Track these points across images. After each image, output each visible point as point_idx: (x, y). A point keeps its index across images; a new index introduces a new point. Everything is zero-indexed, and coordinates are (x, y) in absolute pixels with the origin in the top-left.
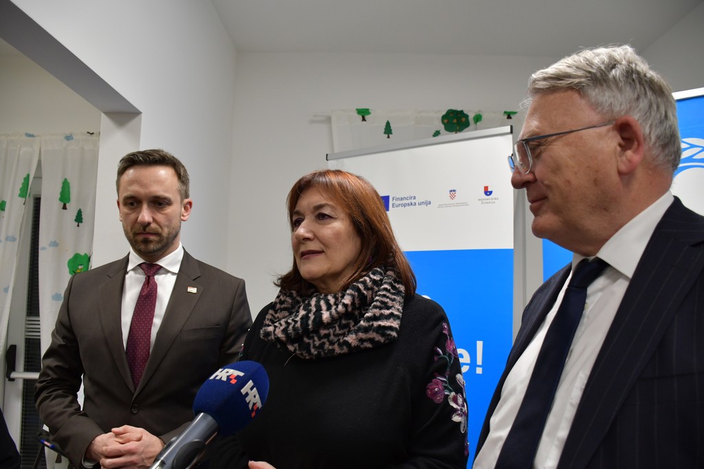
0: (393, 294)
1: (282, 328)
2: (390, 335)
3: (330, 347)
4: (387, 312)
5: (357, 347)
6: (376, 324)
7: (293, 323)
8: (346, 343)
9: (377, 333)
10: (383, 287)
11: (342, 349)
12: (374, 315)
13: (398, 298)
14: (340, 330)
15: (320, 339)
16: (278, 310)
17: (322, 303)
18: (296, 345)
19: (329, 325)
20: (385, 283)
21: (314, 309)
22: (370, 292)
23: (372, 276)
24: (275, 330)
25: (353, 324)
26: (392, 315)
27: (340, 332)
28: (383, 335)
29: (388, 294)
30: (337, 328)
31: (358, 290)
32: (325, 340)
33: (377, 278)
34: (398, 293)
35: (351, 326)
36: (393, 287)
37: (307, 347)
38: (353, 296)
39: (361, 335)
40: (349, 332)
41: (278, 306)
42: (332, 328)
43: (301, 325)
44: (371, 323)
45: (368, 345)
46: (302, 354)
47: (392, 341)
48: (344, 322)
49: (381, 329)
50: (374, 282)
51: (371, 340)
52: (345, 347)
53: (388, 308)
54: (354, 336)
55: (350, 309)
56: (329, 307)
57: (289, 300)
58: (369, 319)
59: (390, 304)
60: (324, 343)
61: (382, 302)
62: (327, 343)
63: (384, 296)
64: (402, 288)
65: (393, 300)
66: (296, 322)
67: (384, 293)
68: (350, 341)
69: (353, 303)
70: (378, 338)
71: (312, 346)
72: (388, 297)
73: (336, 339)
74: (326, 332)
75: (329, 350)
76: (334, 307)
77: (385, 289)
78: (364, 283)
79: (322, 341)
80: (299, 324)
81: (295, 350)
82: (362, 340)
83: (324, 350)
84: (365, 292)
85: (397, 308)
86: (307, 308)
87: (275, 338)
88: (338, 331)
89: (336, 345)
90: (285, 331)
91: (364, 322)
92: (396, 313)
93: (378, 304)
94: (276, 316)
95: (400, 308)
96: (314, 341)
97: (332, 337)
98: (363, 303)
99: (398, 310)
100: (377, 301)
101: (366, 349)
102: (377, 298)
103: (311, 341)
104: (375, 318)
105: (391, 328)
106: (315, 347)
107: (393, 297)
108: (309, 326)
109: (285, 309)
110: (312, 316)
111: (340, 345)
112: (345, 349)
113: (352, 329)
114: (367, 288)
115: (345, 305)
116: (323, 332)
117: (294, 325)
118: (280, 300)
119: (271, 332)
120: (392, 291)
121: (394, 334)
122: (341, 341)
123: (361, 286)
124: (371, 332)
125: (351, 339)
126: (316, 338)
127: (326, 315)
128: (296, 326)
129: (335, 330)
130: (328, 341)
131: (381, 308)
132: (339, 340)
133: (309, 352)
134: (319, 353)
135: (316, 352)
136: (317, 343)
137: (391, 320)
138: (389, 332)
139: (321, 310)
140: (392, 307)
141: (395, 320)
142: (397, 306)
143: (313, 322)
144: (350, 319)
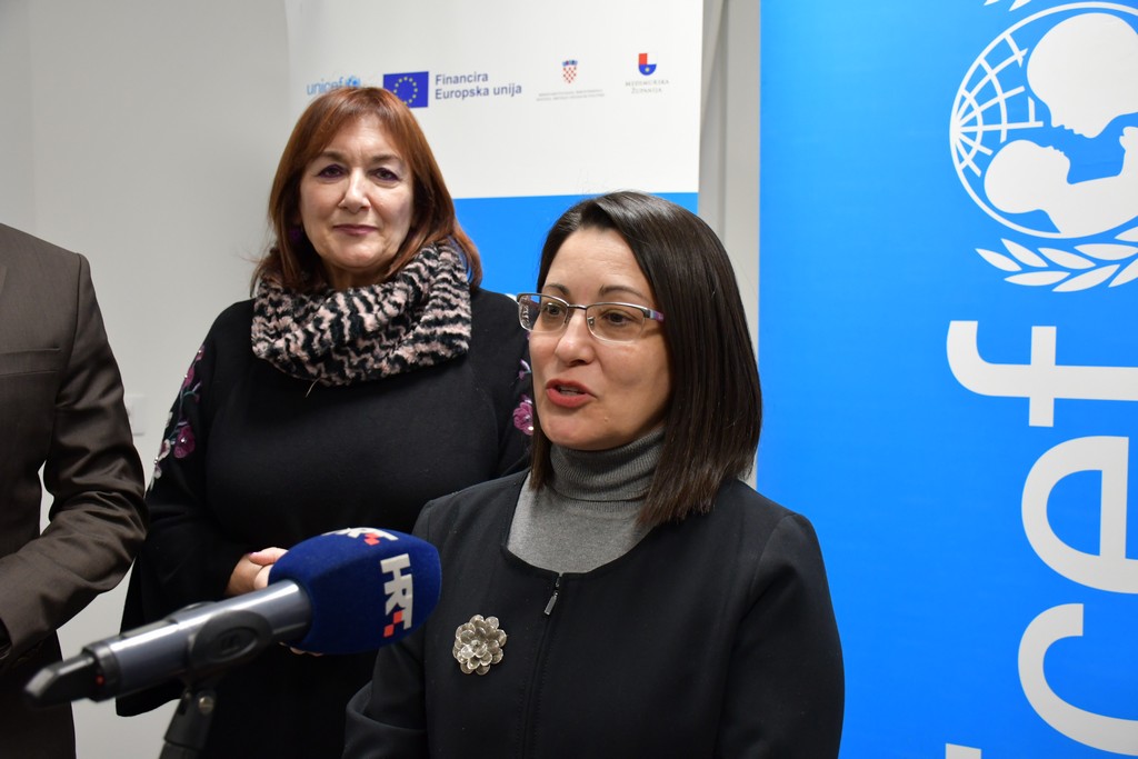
0: (455, 287)
1: (300, 343)
2: (459, 346)
3: (376, 366)
4: (451, 314)
5: (416, 364)
6: (439, 330)
7: (319, 335)
8: (399, 359)
9: (443, 343)
10: (439, 277)
11: (393, 368)
12: (437, 319)
13: (464, 294)
14: (388, 339)
15: (359, 353)
16: (271, 316)
17: (356, 301)
18: (321, 365)
19: (375, 334)
20: (443, 270)
21: (347, 312)
22: (426, 285)
23: (426, 261)
24: (288, 347)
25: (404, 331)
26: (458, 319)
27: (388, 343)
28: (451, 346)
29: (449, 288)
30: (384, 337)
31: (412, 282)
32: (368, 356)
33: (433, 264)
34: (461, 286)
35: (402, 334)
36: (455, 277)
37: (339, 367)
38: (406, 291)
39: (422, 347)
40: (400, 342)
41: (270, 309)
42: (376, 338)
43: (333, 335)
44: (433, 329)
45: (430, 362)
46: (329, 379)
47: (461, 357)
48: (391, 328)
49: (448, 339)
50: (431, 270)
51: (434, 355)
52: (397, 366)
53: (453, 308)
54: (411, 349)
55: (402, 311)
56: (369, 309)
57: (286, 298)
58: (428, 324)
59: (454, 301)
60: (365, 360)
61: (444, 299)
62: (372, 359)
63: (445, 290)
64: (464, 277)
65: (457, 296)
66: (323, 332)
67: (445, 285)
68: (406, 356)
69: (407, 303)
70: (443, 351)
71: (346, 364)
72: (450, 292)
73: (384, 353)
74: (367, 343)
75: (374, 370)
76: (376, 307)
77: (445, 280)
78: (417, 270)
79: (363, 356)
80: (328, 335)
81: (320, 372)
82: (421, 355)
83: (365, 370)
84: (421, 285)
85: (464, 308)
86: (333, 308)
87: (291, 358)
88: (385, 343)
89: (384, 363)
90: (307, 345)
91: (423, 327)
92: (464, 314)
93: (439, 302)
94: (271, 325)
95: (469, 308)
96: (349, 358)
97: (378, 349)
98: (418, 302)
99: (466, 310)
100: (436, 297)
101: (425, 366)
102: (435, 293)
103: (345, 359)
104: (438, 322)
105: (460, 336)
106: (351, 366)
107: (456, 291)
108: (344, 337)
109: (285, 314)
110: (347, 324)
111: (390, 362)
112: (399, 368)
113: (404, 338)
114: (423, 280)
115: (395, 304)
116: (362, 344)
117: (321, 337)
119: (281, 349)
120: (453, 282)
121: (465, 345)
122: (391, 356)
123: (415, 277)
124: (434, 343)
125: (405, 352)
126: (352, 354)
127: (369, 321)
128: (325, 337)
129: (381, 341)
130: (373, 356)
131: (443, 308)
132: (387, 354)
133: (343, 376)
134: (358, 375)
135: (353, 375)
136: (355, 361)
137: (460, 325)
138: (457, 342)
139: (358, 312)
140: (457, 306)
141: (464, 325)
142: (463, 304)
143: (350, 330)
144: (399, 324)
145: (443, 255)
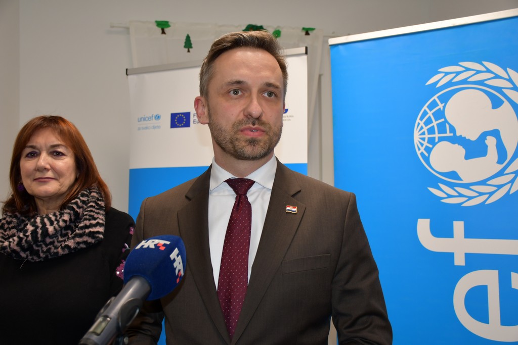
0: (97, 209)
1: (15, 243)
2: (98, 237)
3: (55, 251)
4: (94, 222)
5: (75, 248)
6: (87, 231)
7: (25, 238)
8: (67, 247)
9: (89, 236)
10: (89, 205)
11: (64, 251)
12: (86, 225)
13: (102, 212)
14: (62, 238)
15: (46, 245)
16: (7, 229)
17: (46, 220)
18: (28, 253)
19: (55, 235)
20: (91, 202)
21: (40, 226)
22: (81, 210)
23: (81, 198)
24: (10, 245)
25: (71, 233)
26: (98, 224)
27: (62, 239)
28: (93, 237)
29: (93, 209)
30: (60, 237)
31: (73, 209)
32: (51, 246)
33: (85, 199)
34: (100, 208)
35: (69, 235)
36: (97, 204)
37: (37, 253)
38: (69, 214)
39: (78, 240)
40: (68, 238)
41: (6, 226)
42: (55, 237)
43: (32, 238)
44: (84, 231)
45: (83, 246)
46: (33, 259)
47: (100, 242)
48: (64, 232)
49: (92, 234)
50: (83, 202)
51: (85, 242)
52: (66, 250)
53: (95, 219)
54: (72, 241)
55: (68, 223)
56: (52, 223)
57: (14, 220)
58: (82, 228)
59: (96, 216)
60: (50, 248)
61: (90, 216)
62: (53, 248)
63: (91, 211)
64: (103, 204)
65: (98, 213)
66: (27, 236)
67: (91, 209)
68: (70, 245)
69: (70, 219)
70: (90, 240)
71: (40, 251)
72: (94, 212)
73: (59, 244)
74: (51, 240)
75: (54, 253)
76: (56, 223)
77: (92, 206)
78: (76, 203)
79: (49, 247)
80: (30, 238)
81: (27, 256)
82: (78, 243)
83: (50, 253)
84: (78, 210)
85: (101, 219)
86: (34, 224)
87: (11, 250)
88: (60, 239)
89: (59, 248)
90: (19, 244)
91: (78, 230)
92: (101, 221)
93: (87, 217)
94: (6, 233)
95: (103, 218)
96: (42, 248)
97: (56, 243)
98: (77, 218)
99: (102, 219)
100: (86, 215)
101: (82, 249)
102: (86, 213)
103: (40, 248)
104: (86, 227)
105: (98, 232)
106: (43, 252)
107: (98, 211)
108: (38, 238)
109: (13, 228)
110: (40, 231)
111: (63, 248)
112: (67, 251)
113: (70, 236)
114: (79, 207)
115: (65, 221)
116: (48, 240)
117: (26, 239)
118: (7, 221)
119: (7, 246)
120: (96, 207)
121: (101, 236)
122: (63, 245)
123: (75, 206)
124: (85, 237)
125: (71, 243)
126: (43, 246)
127: (51, 229)
128: (28, 239)
129: (58, 239)
130: (54, 246)
131: (89, 220)
132: (61, 245)
133: (39, 257)
134: (47, 256)
135: (44, 256)
136: (45, 249)
137: (98, 227)
138: (97, 235)
139: (46, 225)
140: (98, 218)
141: (100, 227)
142: (101, 217)
143: (41, 235)
144: (68, 230)
145: (92, 194)
